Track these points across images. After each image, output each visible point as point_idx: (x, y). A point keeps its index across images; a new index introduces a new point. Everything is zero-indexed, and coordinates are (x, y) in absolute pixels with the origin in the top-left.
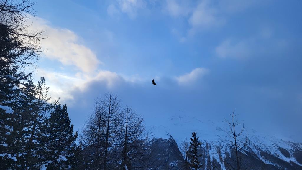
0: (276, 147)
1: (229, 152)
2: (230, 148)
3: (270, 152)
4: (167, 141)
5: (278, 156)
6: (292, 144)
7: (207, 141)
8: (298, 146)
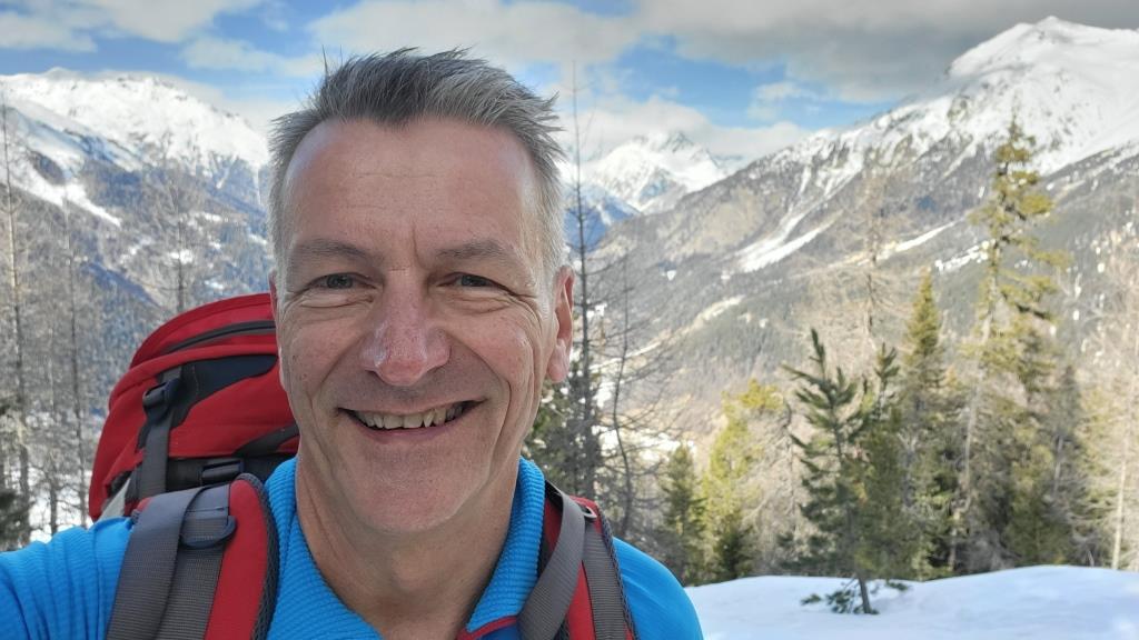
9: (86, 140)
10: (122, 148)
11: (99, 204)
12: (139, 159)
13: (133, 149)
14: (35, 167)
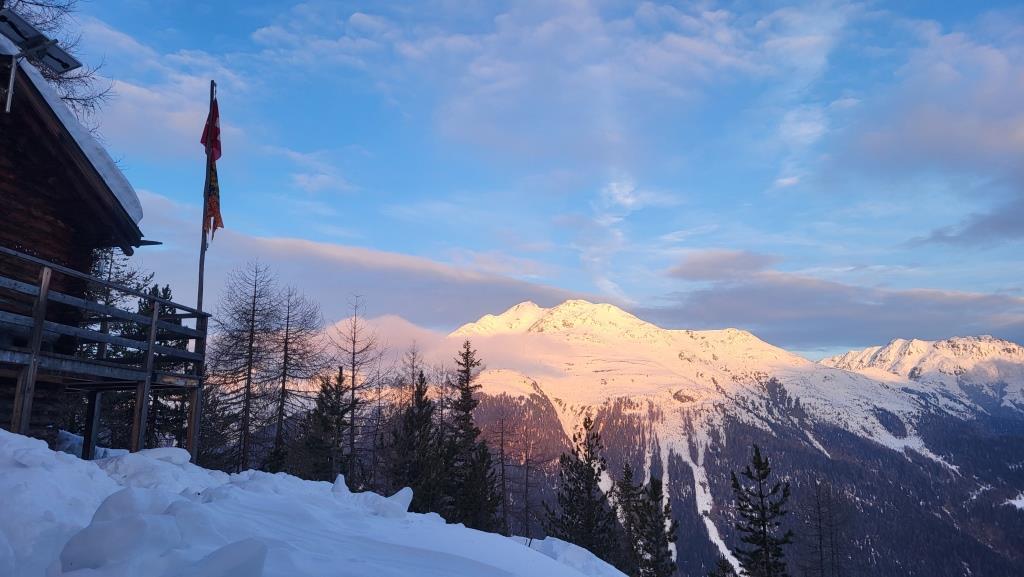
0: (867, 407)
1: (722, 430)
2: (723, 415)
3: (846, 425)
4: (523, 402)
5: (870, 434)
6: (915, 396)
7: (651, 399)
8: (932, 401)
9: (923, 396)
10: (955, 401)
11: (938, 454)
12: (974, 410)
13: (968, 402)
14: (881, 422)
